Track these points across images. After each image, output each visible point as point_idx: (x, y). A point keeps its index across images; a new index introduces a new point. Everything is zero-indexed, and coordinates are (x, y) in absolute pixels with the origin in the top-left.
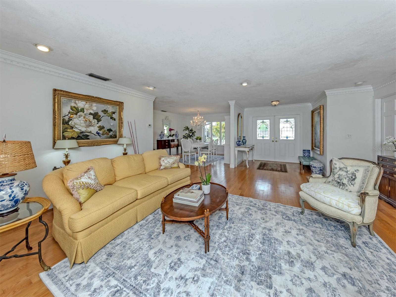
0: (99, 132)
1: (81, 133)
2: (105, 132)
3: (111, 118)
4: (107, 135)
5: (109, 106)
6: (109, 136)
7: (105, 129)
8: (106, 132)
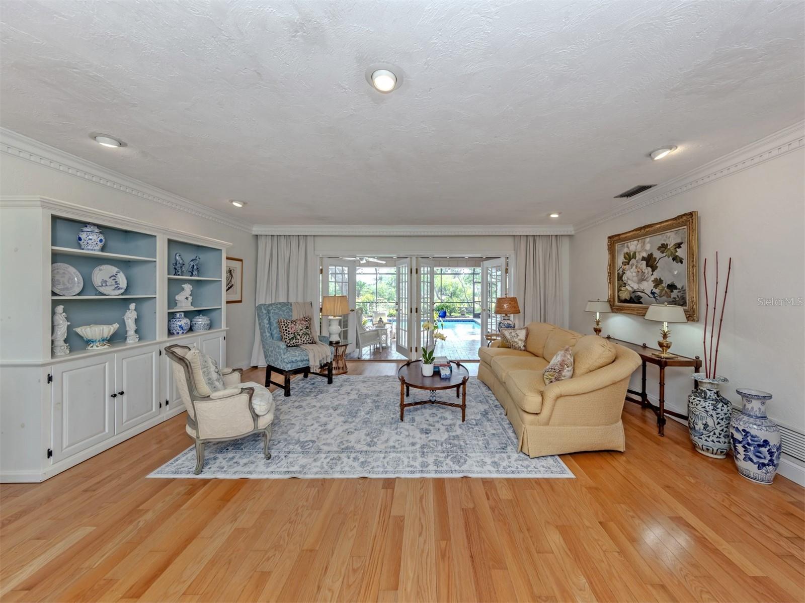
0: (654, 290)
1: (633, 292)
2: (664, 292)
3: (674, 259)
4: (668, 297)
5: (668, 234)
6: (670, 300)
7: (664, 285)
8: (666, 291)
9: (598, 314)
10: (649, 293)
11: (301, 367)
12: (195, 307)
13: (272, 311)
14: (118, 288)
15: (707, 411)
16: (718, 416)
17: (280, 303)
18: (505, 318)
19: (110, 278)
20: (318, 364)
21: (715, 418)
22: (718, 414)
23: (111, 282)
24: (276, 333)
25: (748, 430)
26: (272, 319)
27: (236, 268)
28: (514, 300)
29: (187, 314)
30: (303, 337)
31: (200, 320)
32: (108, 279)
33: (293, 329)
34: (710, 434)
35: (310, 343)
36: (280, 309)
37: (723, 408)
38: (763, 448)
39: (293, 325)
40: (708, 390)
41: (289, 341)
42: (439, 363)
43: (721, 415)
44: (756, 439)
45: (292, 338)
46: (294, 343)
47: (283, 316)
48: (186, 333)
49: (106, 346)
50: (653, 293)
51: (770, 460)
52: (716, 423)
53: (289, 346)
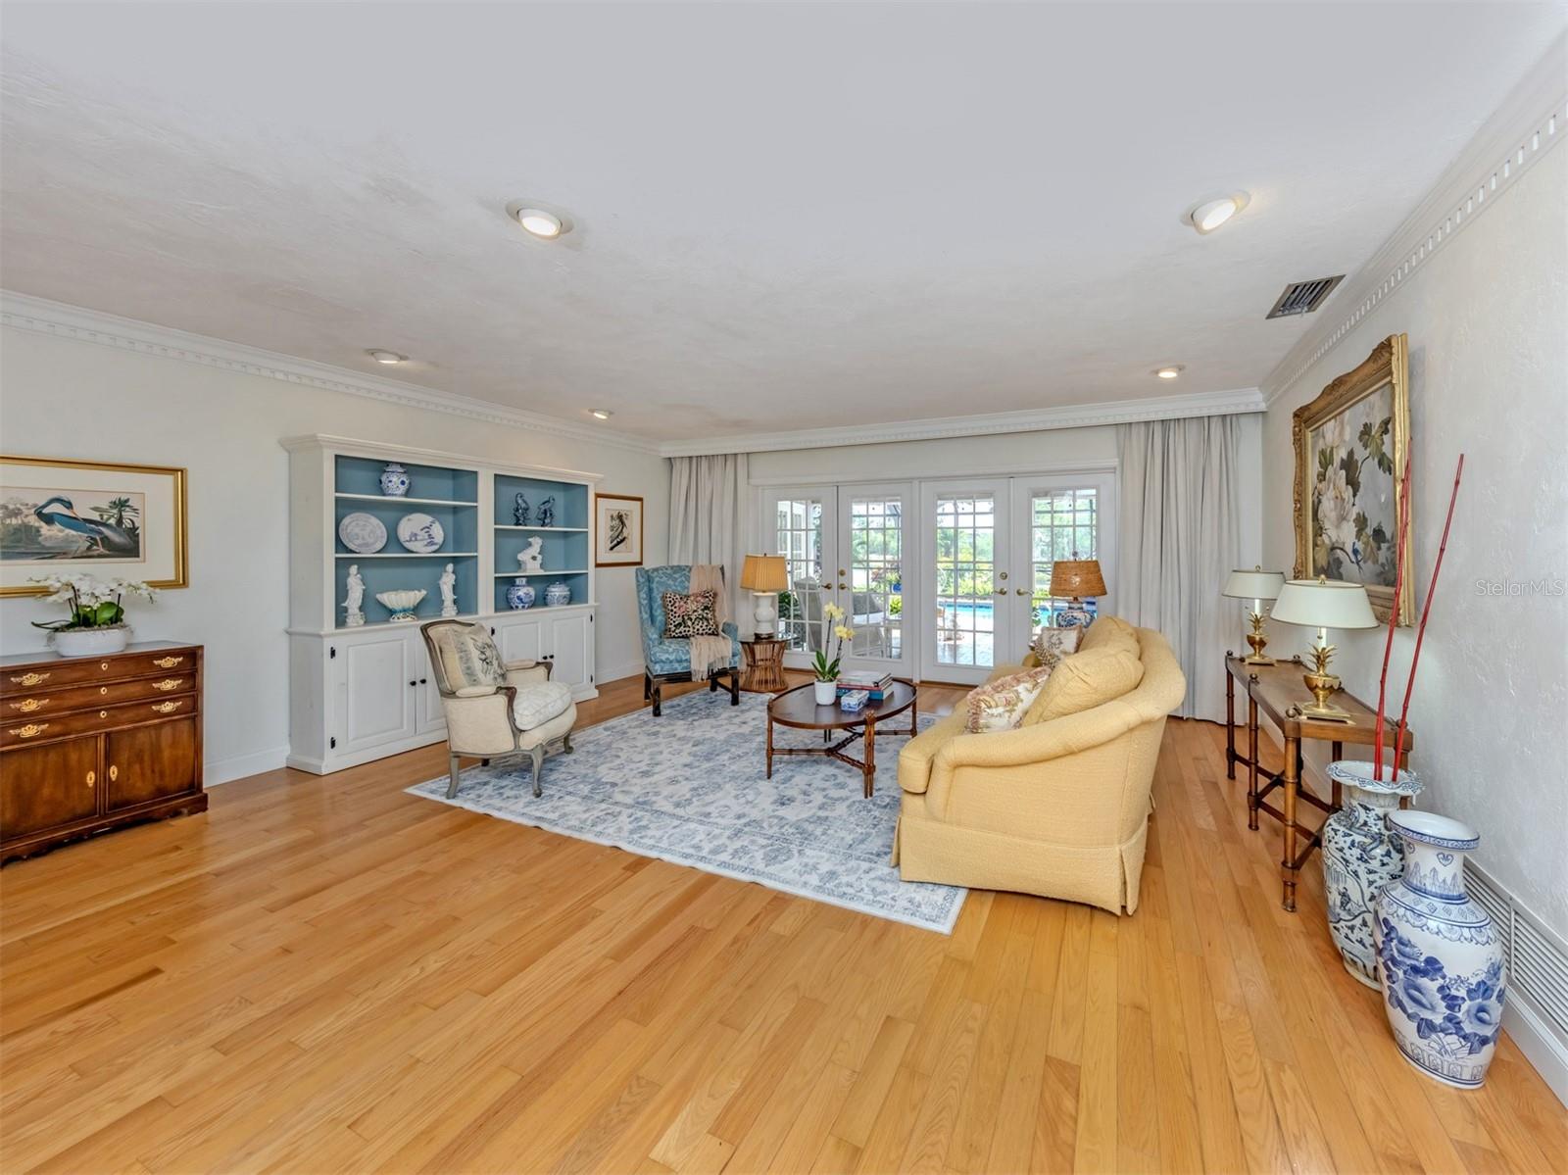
0: (1357, 544)
1: (1332, 550)
3: (1380, 464)
4: (1374, 563)
6: (1378, 569)
7: (1368, 530)
8: (1371, 547)
9: (1257, 602)
10: (1349, 549)
11: (679, 671)
12: (545, 571)
13: (657, 579)
14: (432, 543)
15: (1347, 861)
16: (1372, 877)
17: (672, 567)
18: (1072, 605)
19: (422, 530)
20: (705, 668)
21: (1364, 884)
22: (1370, 872)
23: (423, 535)
24: (660, 615)
25: (1393, 922)
26: (655, 591)
27: (631, 511)
28: (1093, 567)
29: (531, 580)
30: (696, 623)
31: (556, 589)
32: (419, 532)
33: (682, 610)
34: (1353, 923)
35: (710, 634)
36: (670, 576)
37: (1386, 860)
38: (1425, 979)
39: (682, 603)
40: (1361, 805)
41: (673, 629)
42: (859, 684)
43: (1381, 878)
44: (1408, 949)
45: (680, 625)
46: (681, 632)
47: (674, 588)
48: (529, 607)
49: (409, 619)
50: (1355, 552)
51: (1449, 1019)
52: (1367, 896)
53: (674, 637)
